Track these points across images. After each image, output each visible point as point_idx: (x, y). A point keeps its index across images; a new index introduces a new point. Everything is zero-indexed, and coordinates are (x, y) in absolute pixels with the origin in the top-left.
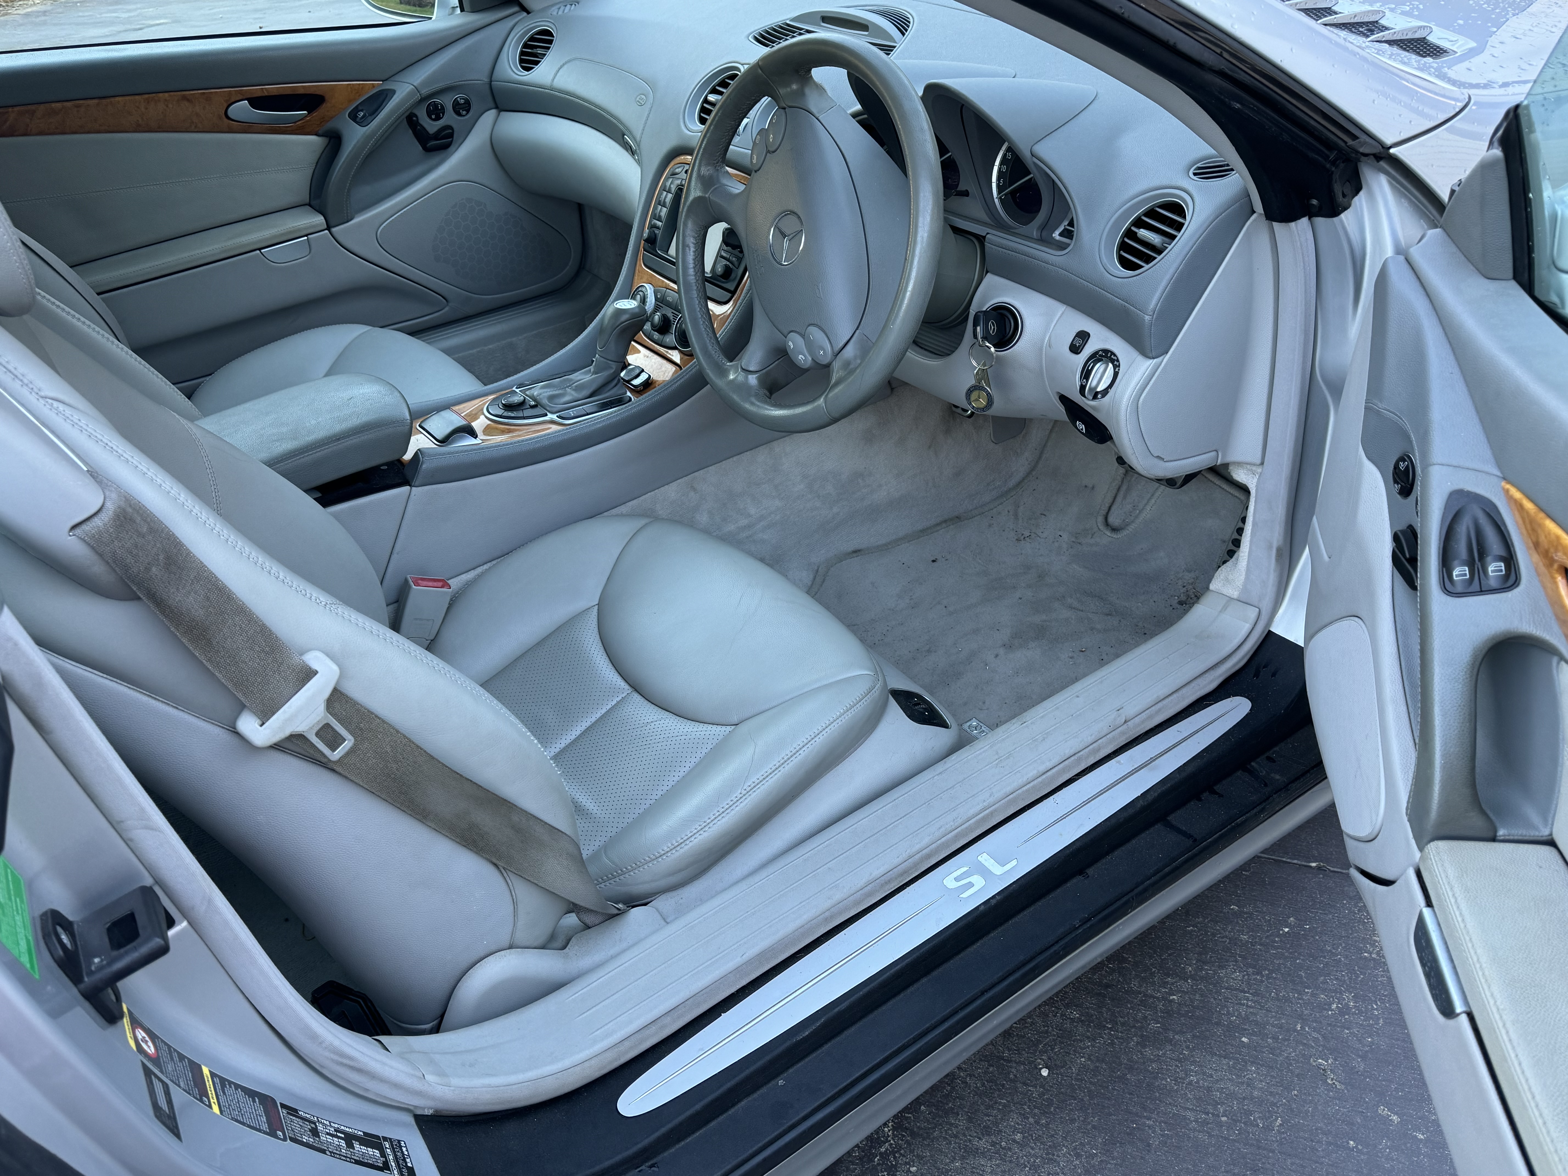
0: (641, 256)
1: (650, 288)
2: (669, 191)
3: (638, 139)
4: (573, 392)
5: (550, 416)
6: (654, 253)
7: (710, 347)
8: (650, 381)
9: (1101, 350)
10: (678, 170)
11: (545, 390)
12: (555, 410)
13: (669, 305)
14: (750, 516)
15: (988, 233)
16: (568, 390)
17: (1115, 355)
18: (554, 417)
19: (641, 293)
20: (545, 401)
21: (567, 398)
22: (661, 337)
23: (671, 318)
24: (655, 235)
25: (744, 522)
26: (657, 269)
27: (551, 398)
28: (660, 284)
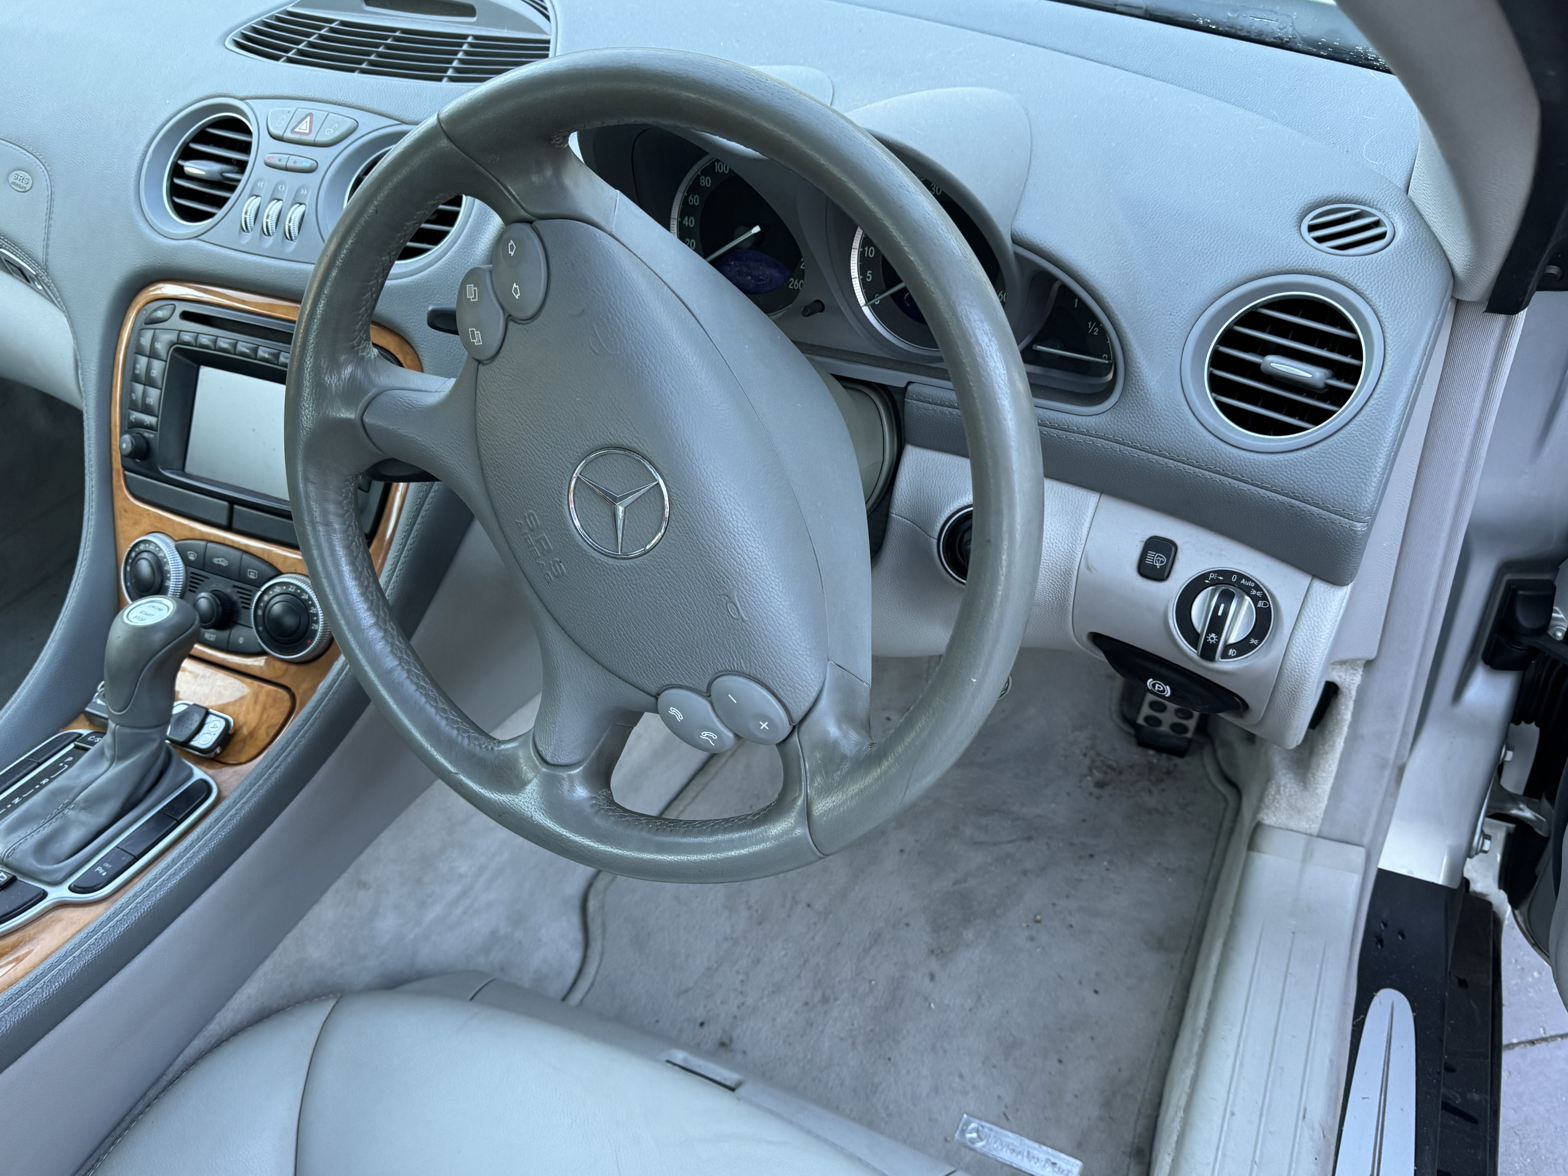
0: (119, 481)
1: (167, 544)
2: (153, 355)
3: (40, 256)
4: (84, 816)
5: (57, 894)
6: (153, 474)
7: (443, 723)
8: (231, 732)
9: (1214, 572)
10: (160, 314)
11: (21, 833)
12: (60, 876)
13: (221, 572)
14: (461, 876)
15: (909, 383)
16: (70, 813)
17: (1248, 579)
18: (62, 892)
19: (145, 555)
20: (32, 864)
21: (75, 836)
22: (224, 634)
23: (235, 597)
24: (147, 441)
25: (454, 890)
26: (169, 505)
27: (41, 848)
28: (188, 534)
